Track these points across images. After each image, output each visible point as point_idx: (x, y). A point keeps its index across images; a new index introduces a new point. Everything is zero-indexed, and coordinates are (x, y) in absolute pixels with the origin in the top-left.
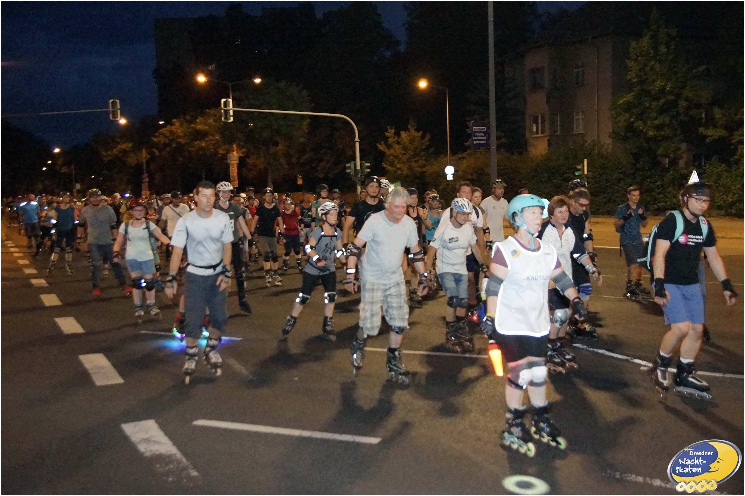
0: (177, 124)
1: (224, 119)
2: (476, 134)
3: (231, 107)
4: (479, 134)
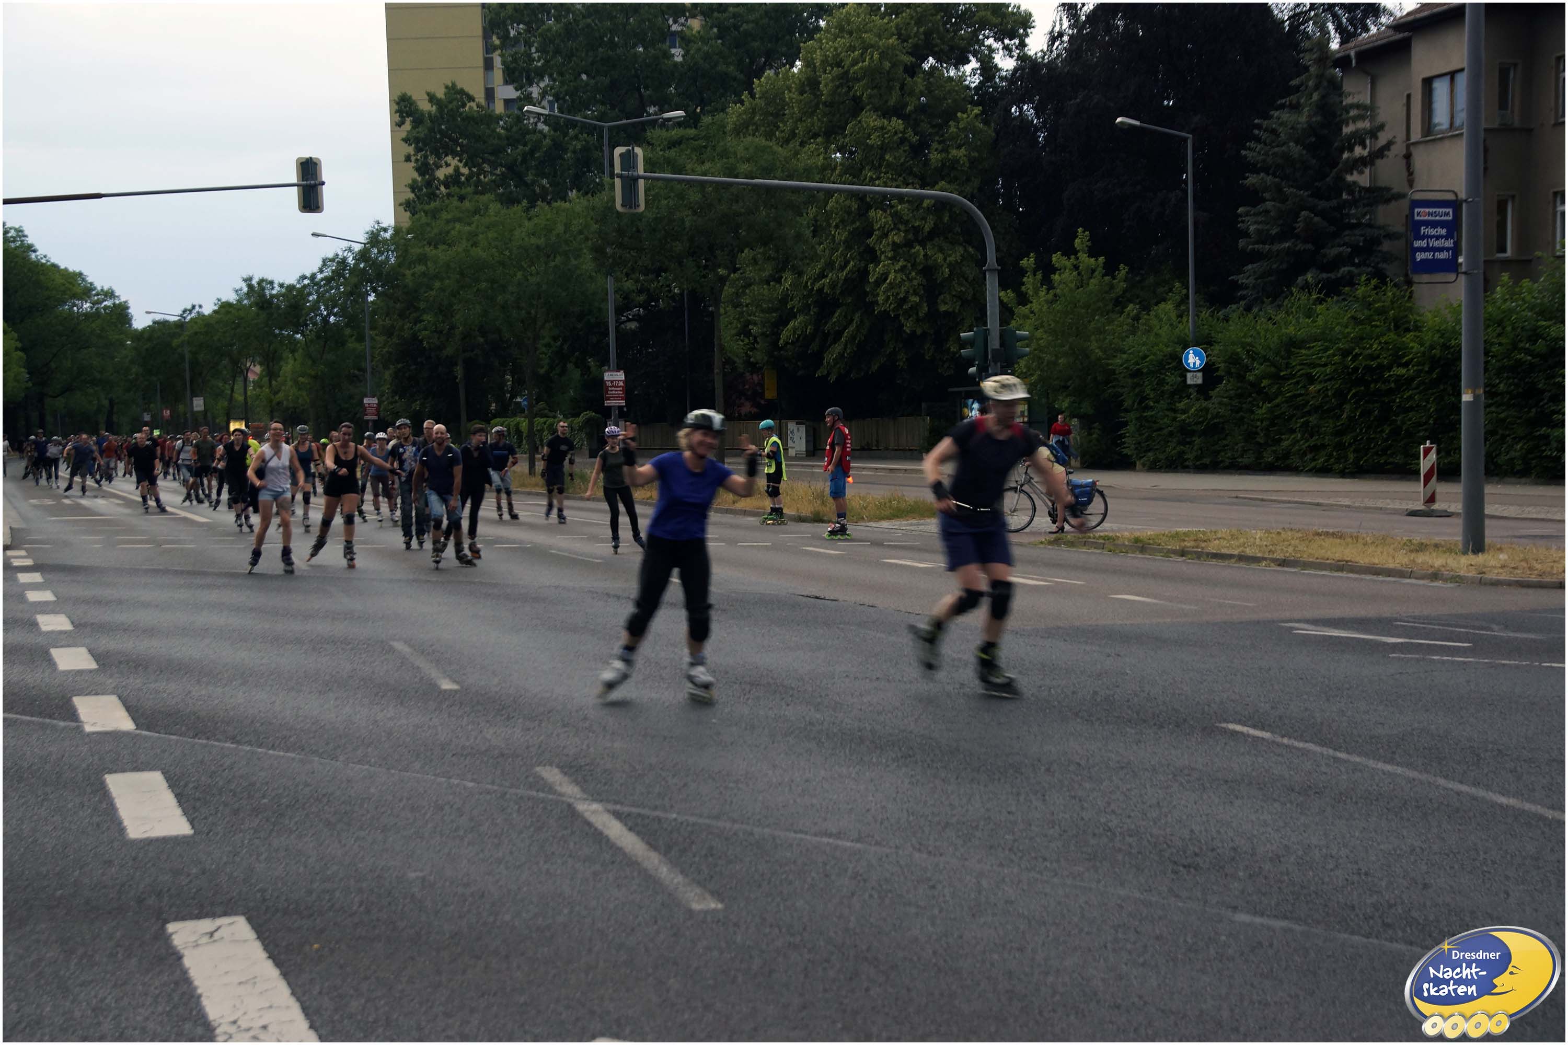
1: (622, 205)
2: (1423, 230)
3: (641, 171)
4: (1432, 232)
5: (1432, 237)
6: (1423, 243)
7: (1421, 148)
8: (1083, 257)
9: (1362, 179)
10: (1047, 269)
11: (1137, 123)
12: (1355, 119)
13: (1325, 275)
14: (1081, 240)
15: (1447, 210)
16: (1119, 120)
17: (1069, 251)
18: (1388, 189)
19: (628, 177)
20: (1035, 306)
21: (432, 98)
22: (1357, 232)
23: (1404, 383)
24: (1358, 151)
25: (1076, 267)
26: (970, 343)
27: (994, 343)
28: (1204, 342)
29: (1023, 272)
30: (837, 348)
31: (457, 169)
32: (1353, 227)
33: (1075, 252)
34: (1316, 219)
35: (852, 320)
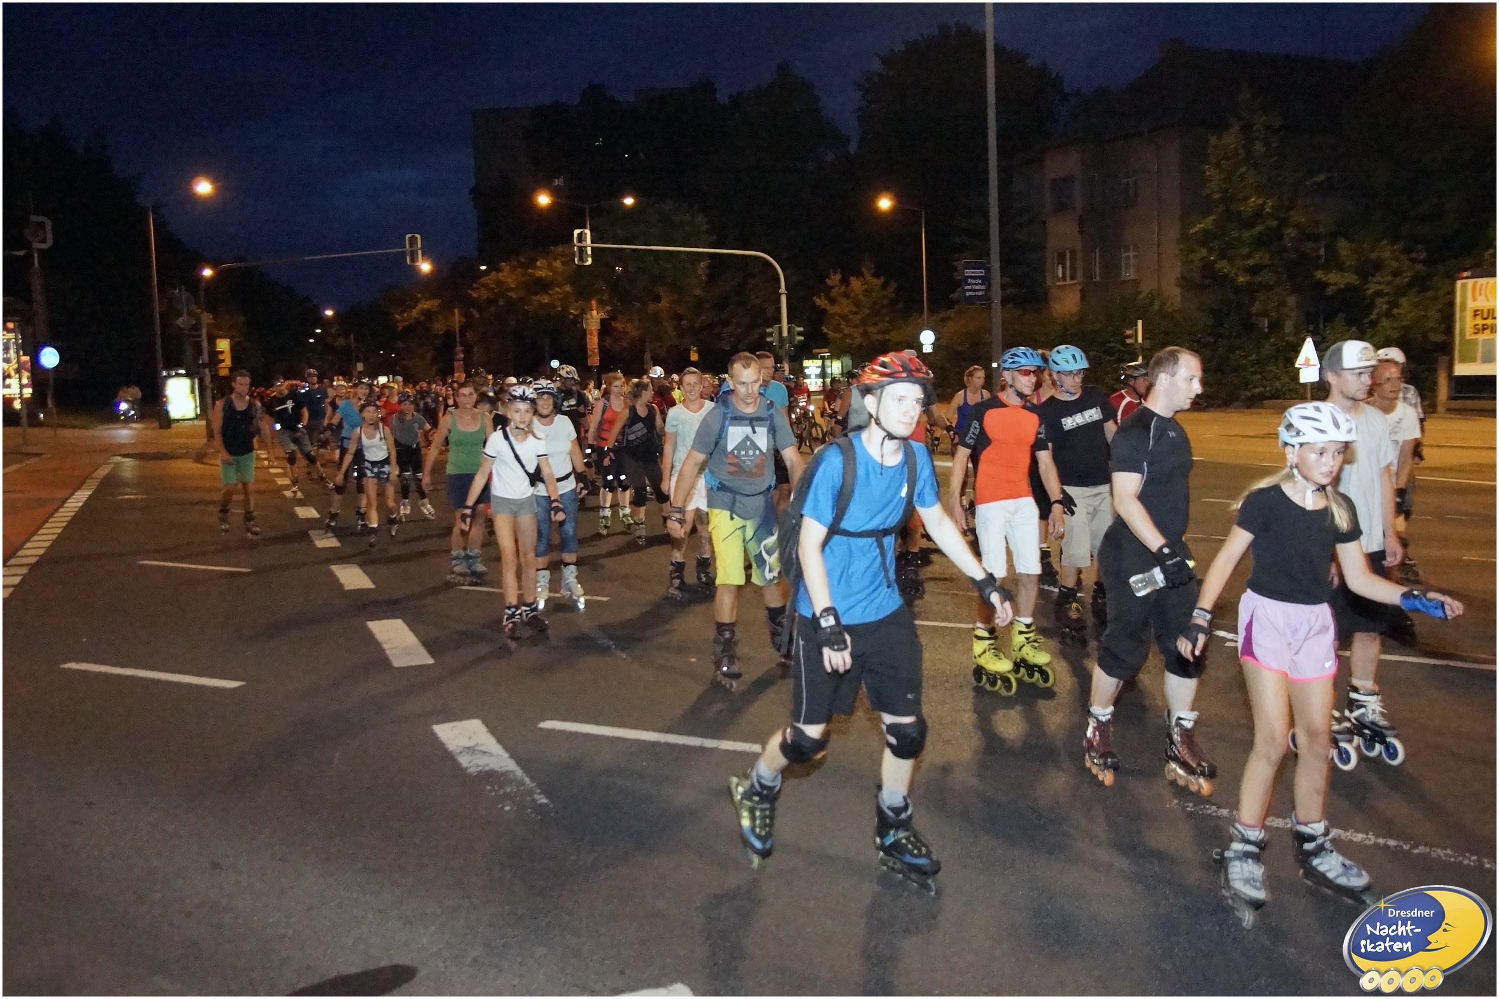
0: (507, 269)
1: (579, 261)
2: (969, 280)
3: (588, 243)
5: (974, 284)
6: (969, 287)
15: (981, 271)
19: (581, 246)
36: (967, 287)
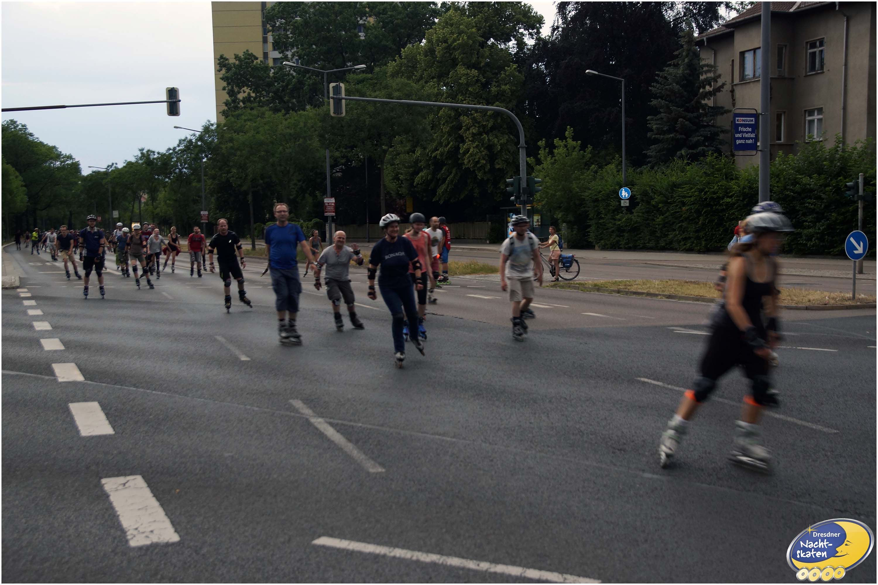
1: (334, 113)
2: (740, 129)
3: (343, 95)
4: (744, 129)
5: (745, 132)
6: (740, 135)
7: (739, 87)
8: (570, 141)
9: (709, 102)
10: (551, 147)
11: (597, 73)
12: (706, 72)
13: (691, 151)
14: (569, 132)
15: (752, 119)
16: (587, 71)
17: (563, 138)
18: (722, 108)
19: (336, 98)
20: (545, 165)
21: (237, 57)
22: (707, 129)
23: (730, 206)
24: (708, 88)
25: (566, 146)
26: (511, 184)
27: (524, 184)
28: (630, 184)
29: (539, 148)
30: (444, 186)
31: (249, 94)
32: (705, 126)
33: (566, 138)
34: (687, 123)
35: (451, 173)
36: (737, 136)
